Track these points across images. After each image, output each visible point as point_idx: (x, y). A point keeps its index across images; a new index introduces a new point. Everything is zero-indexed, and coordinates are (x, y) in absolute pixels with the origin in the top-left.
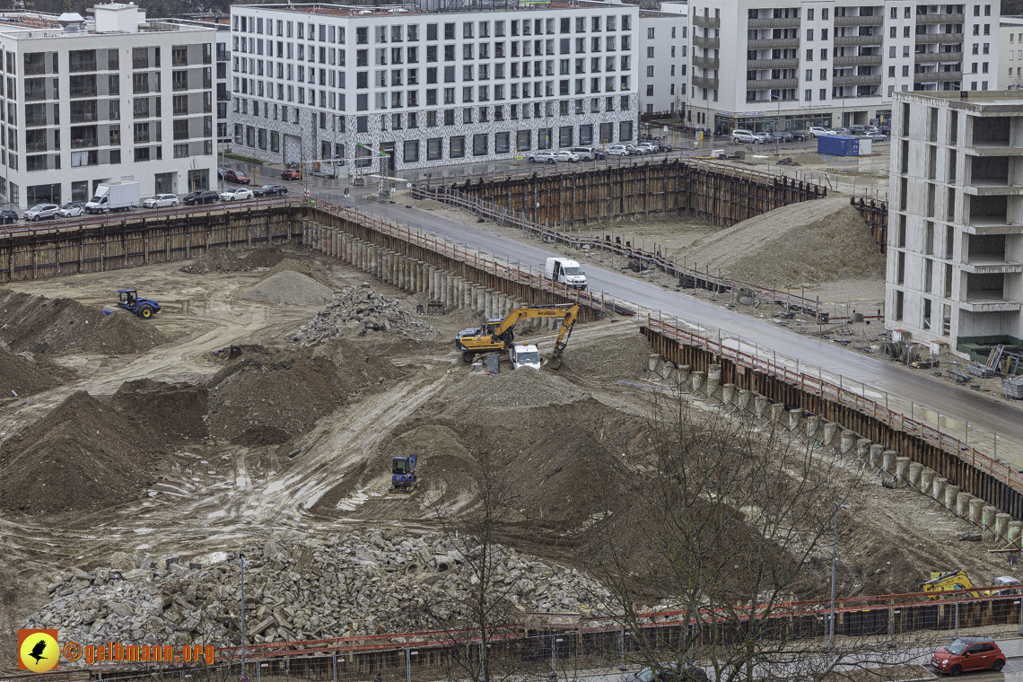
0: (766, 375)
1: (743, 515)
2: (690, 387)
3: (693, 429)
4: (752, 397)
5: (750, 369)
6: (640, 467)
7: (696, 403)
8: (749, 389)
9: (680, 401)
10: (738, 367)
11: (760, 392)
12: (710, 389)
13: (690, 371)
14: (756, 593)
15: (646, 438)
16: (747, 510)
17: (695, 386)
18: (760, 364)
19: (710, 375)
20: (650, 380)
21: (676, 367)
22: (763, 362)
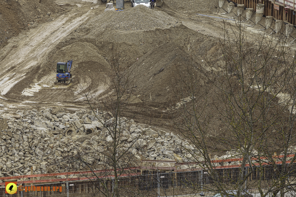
0: (292, 10)
1: (278, 99)
2: (245, 18)
3: (248, 44)
4: (284, 24)
5: (283, 7)
6: (213, 68)
7: (249, 28)
8: (282, 19)
9: (240, 27)
10: (275, 5)
11: (289, 21)
12: (257, 19)
13: (245, 8)
14: (287, 147)
15: (217, 50)
16: (281, 95)
17: (248, 17)
18: (289, 4)
19: (257, 10)
20: (219, 14)
21: (236, 6)
22: (291, 2)
